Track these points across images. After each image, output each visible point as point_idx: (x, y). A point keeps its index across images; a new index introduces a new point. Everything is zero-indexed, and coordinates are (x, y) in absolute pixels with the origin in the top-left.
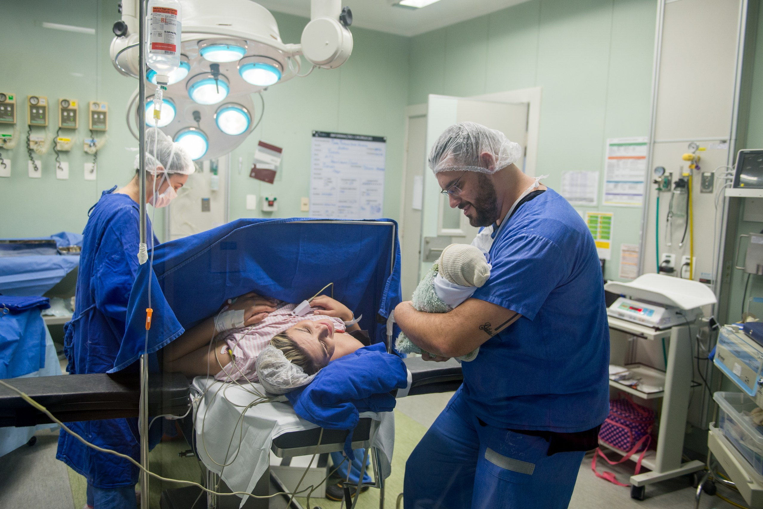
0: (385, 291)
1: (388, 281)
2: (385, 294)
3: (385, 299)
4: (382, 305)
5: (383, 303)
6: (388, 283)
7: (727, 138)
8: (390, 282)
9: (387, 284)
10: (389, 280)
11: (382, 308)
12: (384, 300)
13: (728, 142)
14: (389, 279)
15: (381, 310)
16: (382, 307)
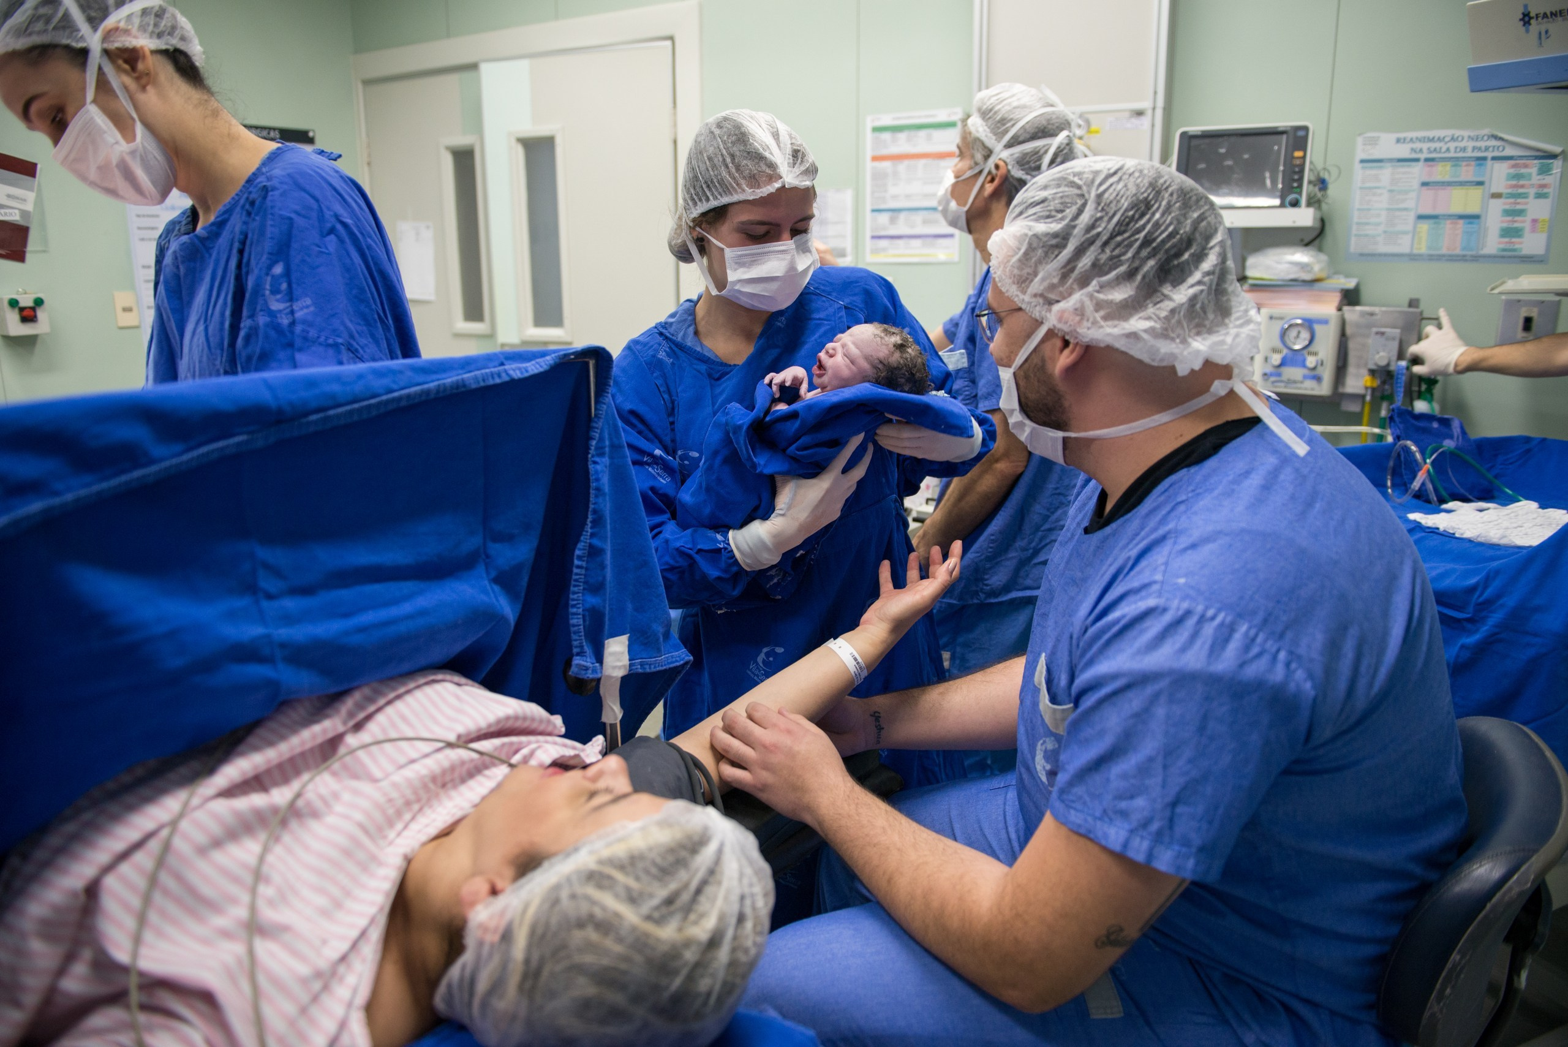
0: (571, 596)
1: (576, 562)
2: (574, 606)
3: (581, 622)
4: (575, 643)
5: (574, 637)
6: (578, 567)
7: (1145, 104)
8: (584, 564)
9: (575, 570)
10: (580, 558)
11: (578, 654)
12: (574, 626)
13: (1149, 113)
14: (577, 552)
15: (577, 661)
16: (575, 650)
